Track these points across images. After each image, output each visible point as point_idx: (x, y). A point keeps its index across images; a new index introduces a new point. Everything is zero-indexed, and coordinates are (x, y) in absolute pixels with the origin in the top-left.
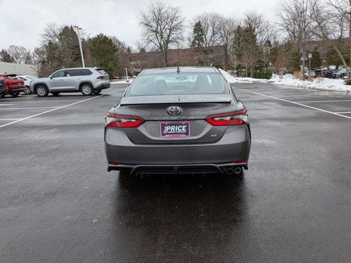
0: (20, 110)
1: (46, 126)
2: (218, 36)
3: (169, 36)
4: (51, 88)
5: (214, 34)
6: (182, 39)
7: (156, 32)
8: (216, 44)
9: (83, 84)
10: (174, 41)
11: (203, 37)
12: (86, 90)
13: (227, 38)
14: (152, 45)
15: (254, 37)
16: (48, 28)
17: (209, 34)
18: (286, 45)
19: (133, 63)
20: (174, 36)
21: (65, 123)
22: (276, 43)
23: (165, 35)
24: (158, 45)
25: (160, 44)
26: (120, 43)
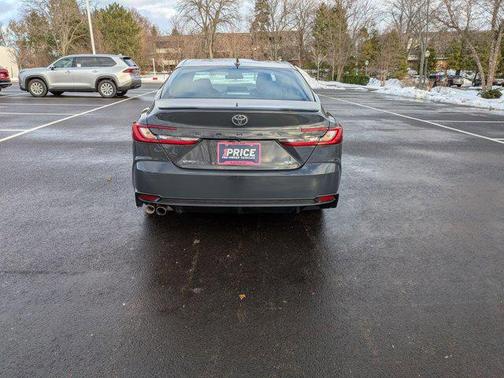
0: (17, 116)
1: (72, 143)
2: (291, 16)
3: (218, 12)
4: (52, 84)
5: (285, 12)
6: (239, 18)
7: (199, 5)
8: (288, 28)
9: (101, 80)
10: (225, 20)
11: (270, 16)
12: (107, 90)
13: (303, 20)
14: (192, 24)
15: (344, 21)
17: (279, 12)
18: (388, 35)
19: (162, 51)
20: (226, 12)
21: (98, 138)
22: (375, 32)
24: (202, 25)
25: (205, 24)
26: (141, 20)
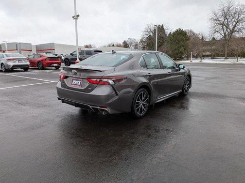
3: (235, 27)
7: (223, 25)
10: (239, 31)
16: (147, 27)
20: (239, 27)
23: (231, 27)
24: (223, 35)
